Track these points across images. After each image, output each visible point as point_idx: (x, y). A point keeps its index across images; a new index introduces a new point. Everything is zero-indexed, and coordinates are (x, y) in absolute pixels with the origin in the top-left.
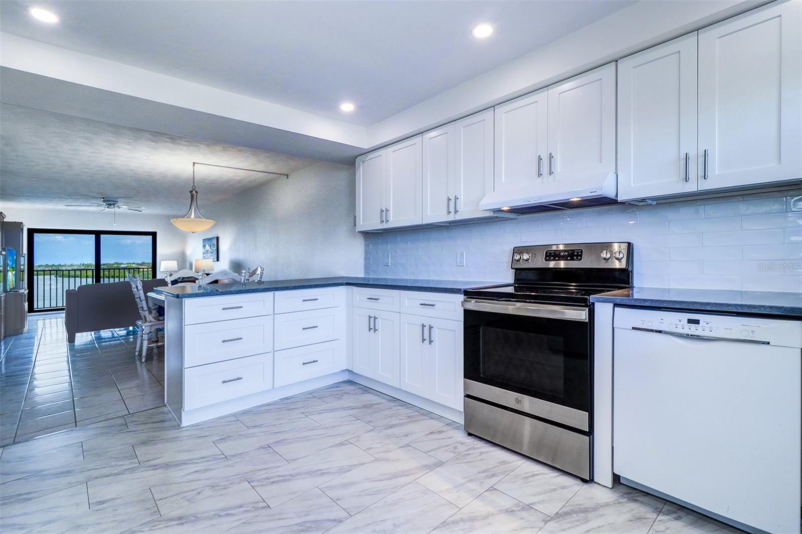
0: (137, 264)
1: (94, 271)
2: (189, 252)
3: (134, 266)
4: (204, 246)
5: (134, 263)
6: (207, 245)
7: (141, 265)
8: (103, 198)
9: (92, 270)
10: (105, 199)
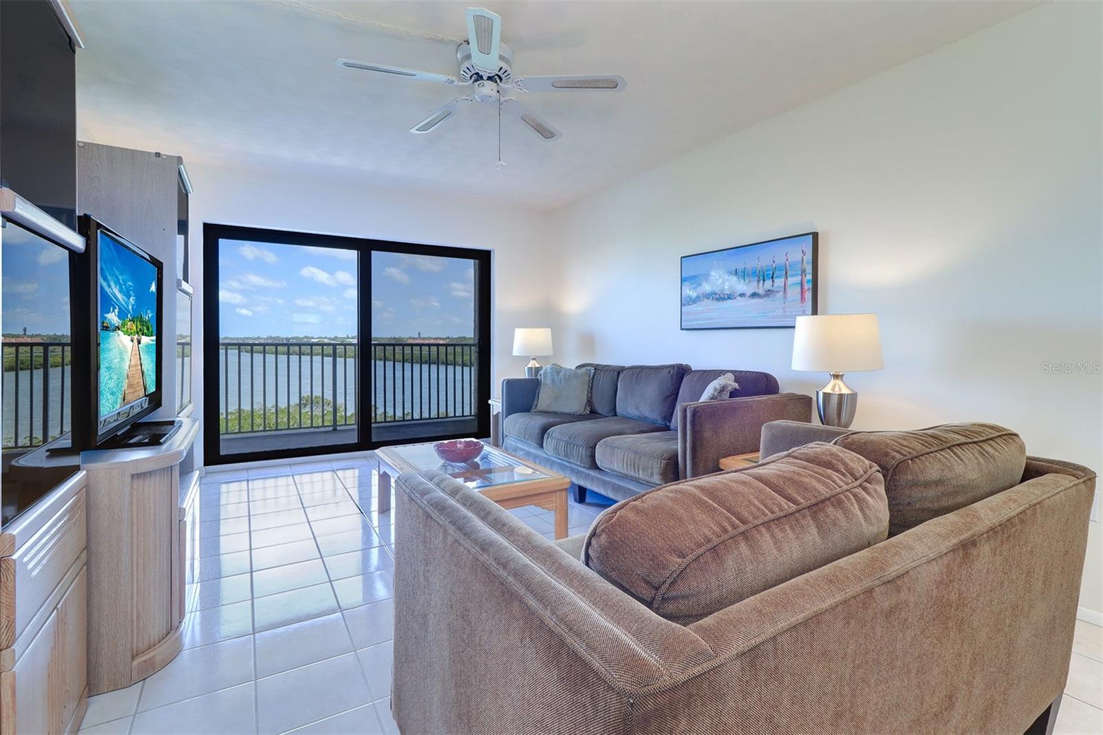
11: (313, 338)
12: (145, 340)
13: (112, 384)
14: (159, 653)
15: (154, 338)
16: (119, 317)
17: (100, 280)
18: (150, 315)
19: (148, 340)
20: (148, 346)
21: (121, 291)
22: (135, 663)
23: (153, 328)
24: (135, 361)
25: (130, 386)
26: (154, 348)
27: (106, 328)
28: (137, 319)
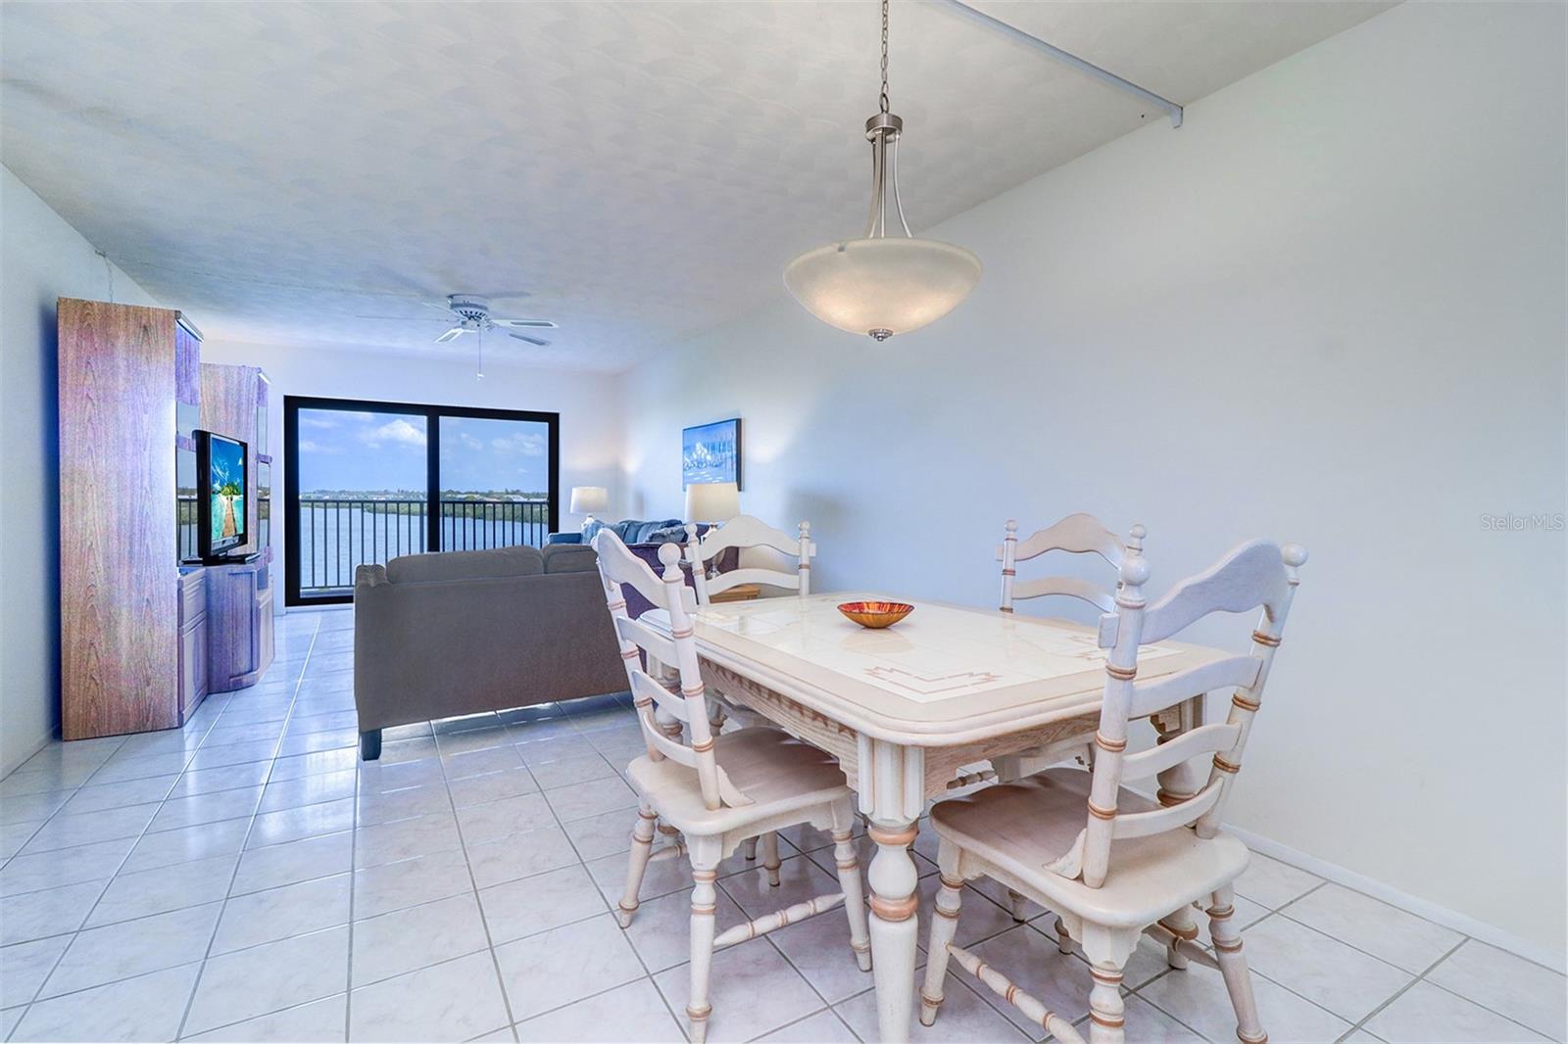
0: (482, 494)
1: (426, 505)
2: (632, 465)
3: (477, 497)
4: (688, 449)
5: (477, 493)
6: (698, 446)
7: (487, 495)
8: (451, 297)
9: (421, 503)
10: (459, 300)
11: (459, 493)
12: (236, 498)
13: (217, 525)
14: (246, 679)
15: (242, 496)
16: (220, 485)
17: (212, 467)
18: (238, 481)
19: (238, 498)
20: (237, 502)
21: (221, 469)
22: (232, 680)
23: (242, 490)
24: (230, 512)
25: (226, 527)
26: (242, 503)
27: (214, 493)
28: (231, 484)
